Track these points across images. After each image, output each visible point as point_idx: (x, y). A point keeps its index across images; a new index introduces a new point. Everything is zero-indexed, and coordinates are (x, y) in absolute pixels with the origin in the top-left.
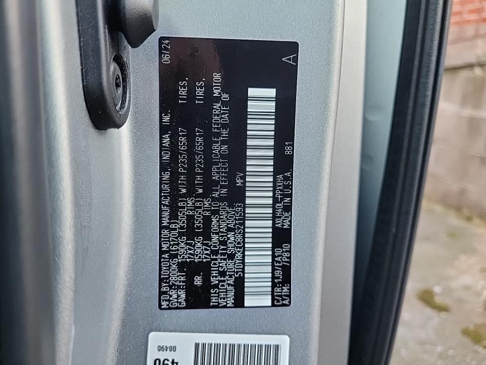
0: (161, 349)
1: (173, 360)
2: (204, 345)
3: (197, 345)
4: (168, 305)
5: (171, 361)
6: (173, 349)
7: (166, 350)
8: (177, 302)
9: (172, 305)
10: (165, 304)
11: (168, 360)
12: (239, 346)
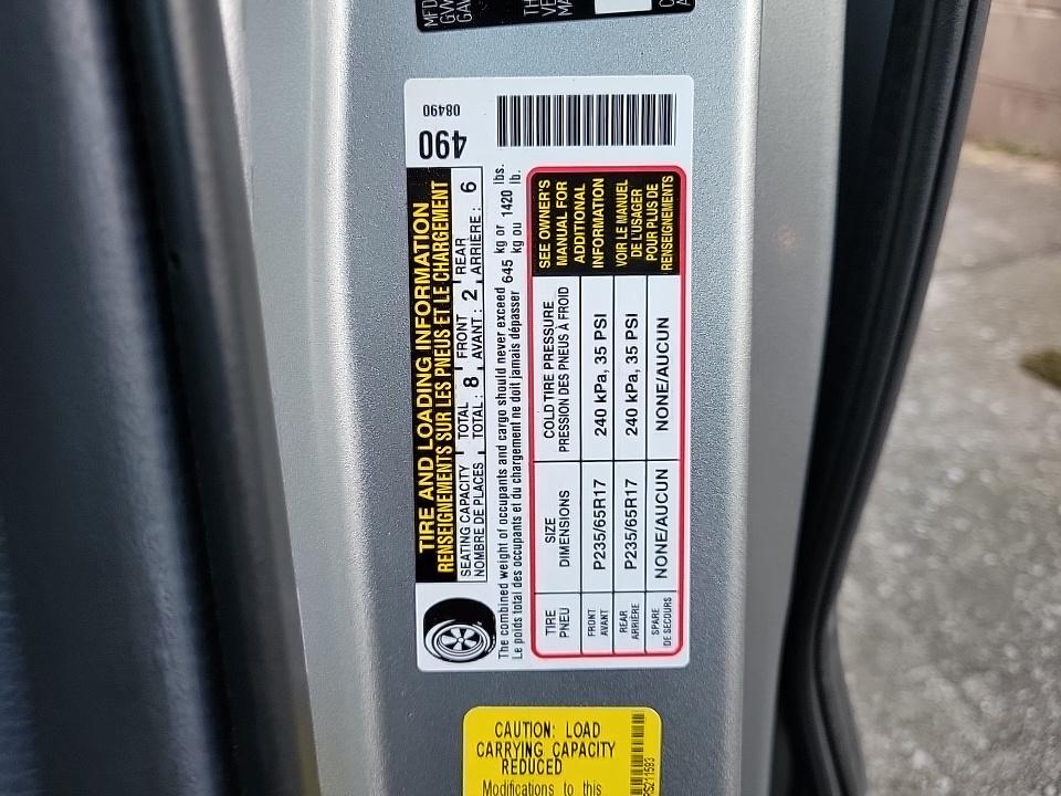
0: (430, 111)
1: (456, 133)
2: (516, 99)
3: (502, 101)
4: (436, 20)
5: (451, 134)
6: (454, 110)
7: (441, 114)
8: (456, 13)
9: (444, 19)
10: (429, 18)
11: (446, 134)
12: (588, 98)
